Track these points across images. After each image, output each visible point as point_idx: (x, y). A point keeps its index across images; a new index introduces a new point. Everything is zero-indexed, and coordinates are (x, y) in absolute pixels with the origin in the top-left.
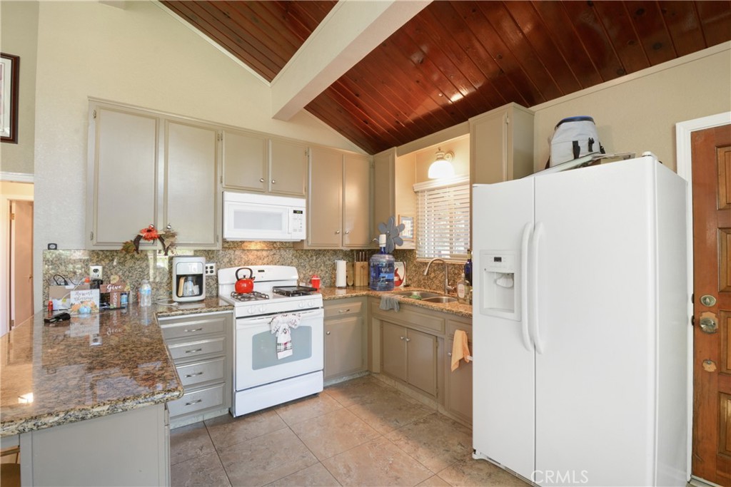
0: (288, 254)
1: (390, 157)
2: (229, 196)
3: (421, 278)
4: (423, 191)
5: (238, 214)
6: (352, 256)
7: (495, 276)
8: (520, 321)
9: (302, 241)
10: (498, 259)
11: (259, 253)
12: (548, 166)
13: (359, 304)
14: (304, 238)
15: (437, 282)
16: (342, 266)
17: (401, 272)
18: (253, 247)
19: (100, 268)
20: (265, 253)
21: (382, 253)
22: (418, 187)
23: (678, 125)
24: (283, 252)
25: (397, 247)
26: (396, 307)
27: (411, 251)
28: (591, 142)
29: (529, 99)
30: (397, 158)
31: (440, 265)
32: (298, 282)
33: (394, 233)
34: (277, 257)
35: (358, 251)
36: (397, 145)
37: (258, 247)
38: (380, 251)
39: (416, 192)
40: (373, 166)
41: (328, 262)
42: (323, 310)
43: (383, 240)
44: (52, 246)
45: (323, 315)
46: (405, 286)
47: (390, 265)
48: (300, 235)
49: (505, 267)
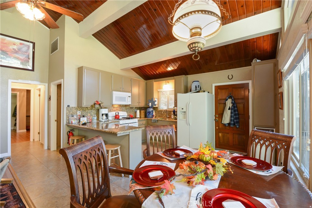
0: (124, 108)
1: (152, 82)
2: (114, 92)
3: (160, 114)
4: (160, 92)
5: (116, 97)
6: (140, 109)
7: (182, 112)
8: (187, 120)
9: (130, 105)
10: (183, 109)
11: (117, 108)
12: (191, 91)
13: (145, 122)
14: (130, 104)
15: (164, 115)
16: (138, 111)
17: (154, 113)
18: (115, 106)
19: (80, 112)
20: (118, 108)
21: (150, 108)
22: (159, 90)
23: (213, 84)
24: (123, 108)
25: (154, 106)
26: (157, 121)
27: (157, 107)
28: (199, 86)
29: (186, 74)
30: (154, 83)
31: (166, 111)
32: (127, 116)
33: (153, 103)
34: (121, 109)
35: (142, 108)
36: (154, 79)
37: (117, 106)
38: (149, 107)
39: (158, 92)
40: (146, 84)
41: (134, 111)
42: (138, 123)
43: (150, 104)
44: (68, 106)
45: (138, 124)
46: (155, 117)
47: (152, 111)
48: (129, 103)
49: (184, 110)
